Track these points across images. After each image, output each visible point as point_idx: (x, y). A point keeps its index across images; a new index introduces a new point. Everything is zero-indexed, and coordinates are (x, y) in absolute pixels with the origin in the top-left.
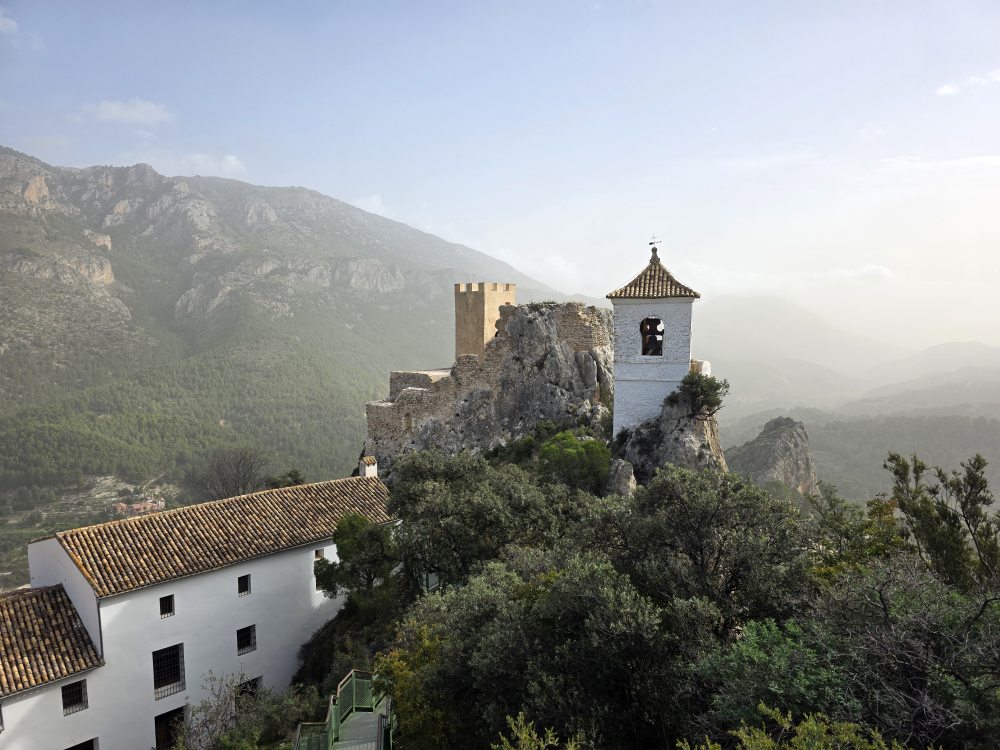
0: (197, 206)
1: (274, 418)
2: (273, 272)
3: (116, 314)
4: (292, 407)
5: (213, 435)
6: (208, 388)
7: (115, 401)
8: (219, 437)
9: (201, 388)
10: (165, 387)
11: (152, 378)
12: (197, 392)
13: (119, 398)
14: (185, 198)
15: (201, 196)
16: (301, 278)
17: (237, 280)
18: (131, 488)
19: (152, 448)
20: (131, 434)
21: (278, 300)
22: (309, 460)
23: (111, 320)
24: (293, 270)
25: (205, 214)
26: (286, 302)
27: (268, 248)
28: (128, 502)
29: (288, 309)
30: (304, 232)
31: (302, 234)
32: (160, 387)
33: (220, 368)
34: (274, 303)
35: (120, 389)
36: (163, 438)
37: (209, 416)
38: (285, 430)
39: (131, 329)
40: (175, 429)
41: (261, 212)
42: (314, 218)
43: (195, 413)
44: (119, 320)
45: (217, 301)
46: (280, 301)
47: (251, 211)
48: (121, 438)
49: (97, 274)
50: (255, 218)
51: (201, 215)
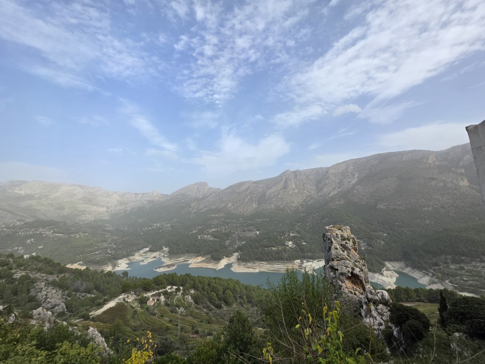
49: (461, 182)
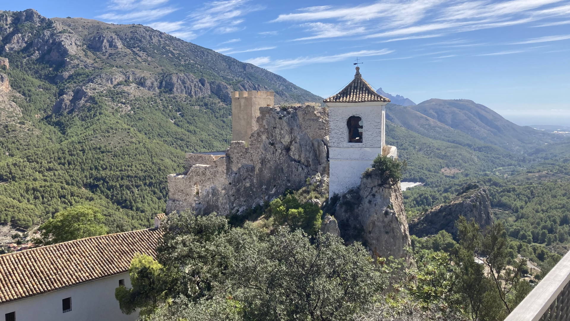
1: (120, 185)
2: (120, 83)
3: (12, 112)
4: (132, 177)
5: (77, 196)
6: (74, 164)
7: (11, 173)
8: (82, 198)
9: (69, 164)
10: (45, 163)
11: (36, 157)
12: (66, 166)
13: (13, 171)
14: (60, 32)
15: (71, 31)
16: (138, 87)
17: (95, 89)
18: (21, 234)
19: (35, 205)
20: (22, 195)
21: (122, 103)
22: (143, 214)
23: (8, 117)
24: (133, 82)
25: (74, 44)
26: (128, 103)
27: (117, 67)
28: (19, 243)
29: (130, 108)
30: (141, 55)
31: (140, 56)
32: (41, 163)
33: (83, 151)
34: (120, 105)
35: (15, 165)
36: (43, 198)
37: (75, 183)
38: (127, 194)
39: (22, 123)
40: (52, 192)
41: (112, 41)
42: (148, 46)
43: (66, 181)
44: (13, 116)
46: (124, 104)
47: (105, 41)
48: (14, 199)
50: (108, 46)
51: (71, 44)
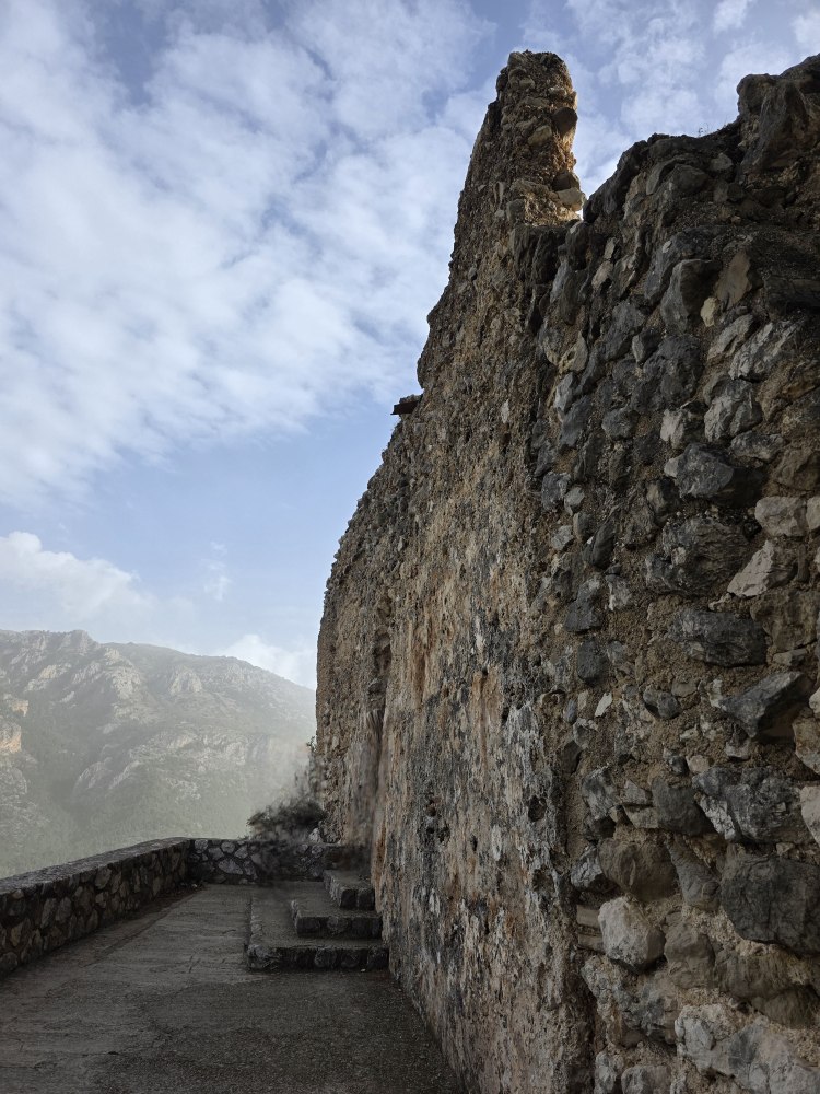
0: (124, 673)
2: (187, 747)
3: (13, 787)
14: (114, 665)
15: (130, 664)
16: (215, 755)
17: (147, 754)
21: (186, 779)
23: (5, 794)
25: (130, 682)
26: (195, 781)
27: (188, 720)
29: (195, 789)
30: (227, 703)
31: (225, 706)
34: (181, 782)
39: (24, 806)
41: (187, 681)
42: (240, 689)
44: (14, 794)
45: (121, 778)
46: (188, 780)
47: (177, 680)
50: (179, 688)
51: (126, 683)
